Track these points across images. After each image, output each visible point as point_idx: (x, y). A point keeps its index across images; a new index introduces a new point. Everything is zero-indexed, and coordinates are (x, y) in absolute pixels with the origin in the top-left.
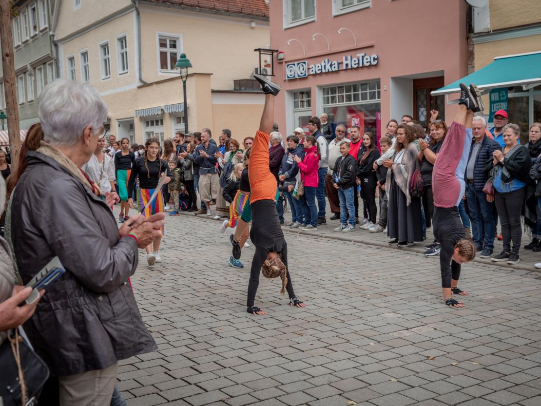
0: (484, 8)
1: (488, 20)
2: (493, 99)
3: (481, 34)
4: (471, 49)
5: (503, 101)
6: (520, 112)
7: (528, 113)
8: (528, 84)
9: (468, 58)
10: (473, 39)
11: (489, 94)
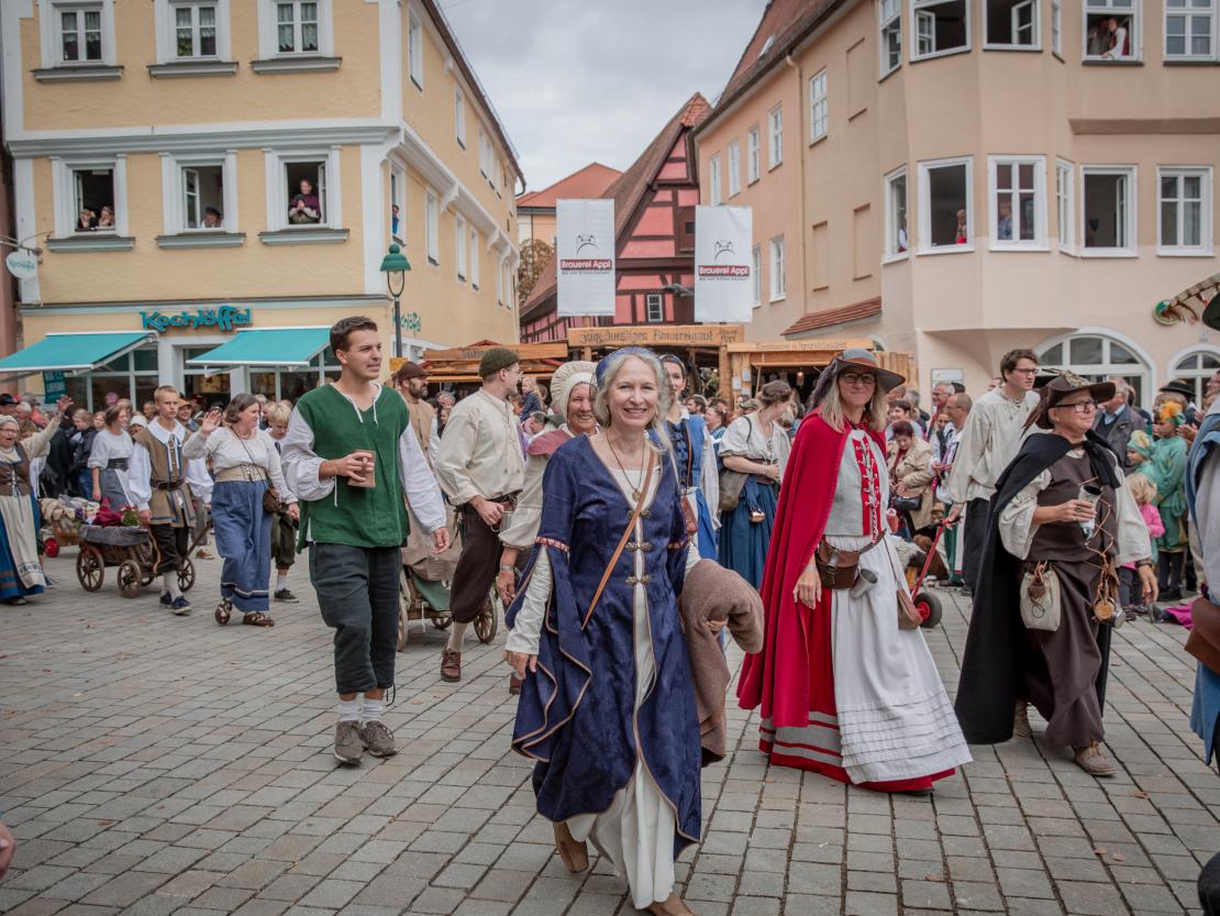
0: (33, 278)
1: (38, 292)
2: (47, 379)
3: (29, 306)
4: (18, 319)
5: (60, 381)
6: (80, 392)
7: (85, 394)
8: (78, 369)
9: (16, 329)
10: (22, 311)
11: (41, 375)
